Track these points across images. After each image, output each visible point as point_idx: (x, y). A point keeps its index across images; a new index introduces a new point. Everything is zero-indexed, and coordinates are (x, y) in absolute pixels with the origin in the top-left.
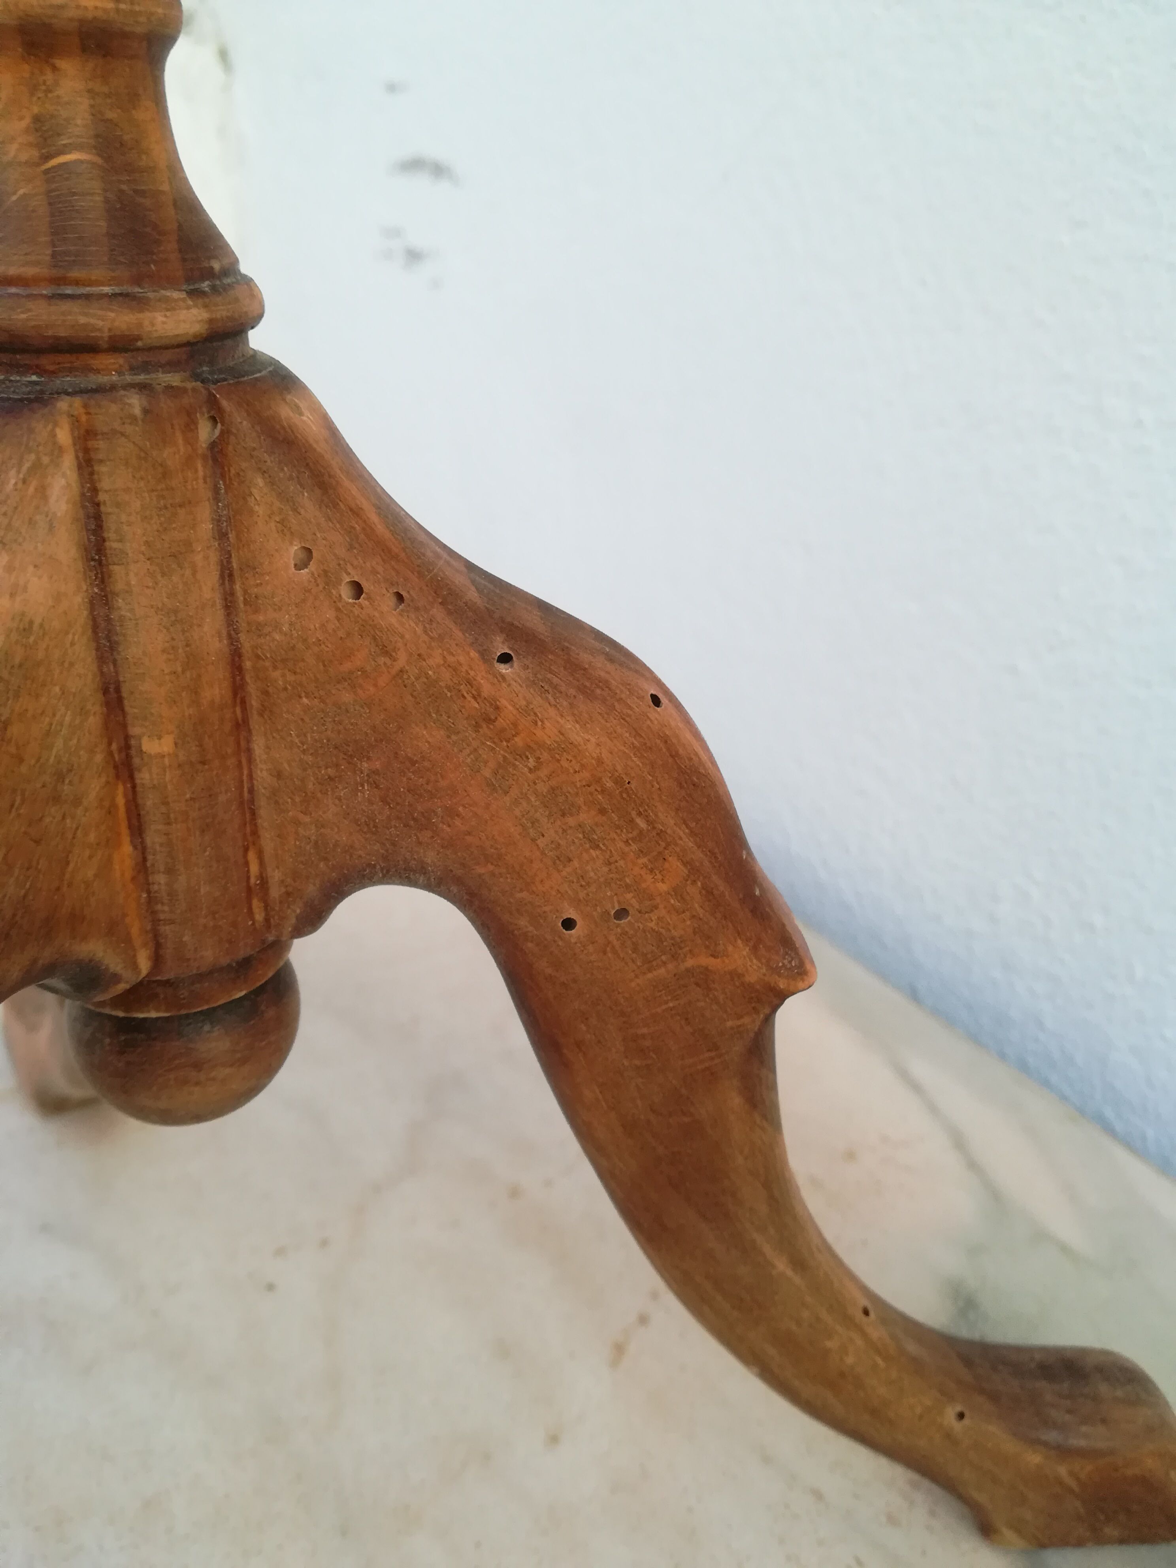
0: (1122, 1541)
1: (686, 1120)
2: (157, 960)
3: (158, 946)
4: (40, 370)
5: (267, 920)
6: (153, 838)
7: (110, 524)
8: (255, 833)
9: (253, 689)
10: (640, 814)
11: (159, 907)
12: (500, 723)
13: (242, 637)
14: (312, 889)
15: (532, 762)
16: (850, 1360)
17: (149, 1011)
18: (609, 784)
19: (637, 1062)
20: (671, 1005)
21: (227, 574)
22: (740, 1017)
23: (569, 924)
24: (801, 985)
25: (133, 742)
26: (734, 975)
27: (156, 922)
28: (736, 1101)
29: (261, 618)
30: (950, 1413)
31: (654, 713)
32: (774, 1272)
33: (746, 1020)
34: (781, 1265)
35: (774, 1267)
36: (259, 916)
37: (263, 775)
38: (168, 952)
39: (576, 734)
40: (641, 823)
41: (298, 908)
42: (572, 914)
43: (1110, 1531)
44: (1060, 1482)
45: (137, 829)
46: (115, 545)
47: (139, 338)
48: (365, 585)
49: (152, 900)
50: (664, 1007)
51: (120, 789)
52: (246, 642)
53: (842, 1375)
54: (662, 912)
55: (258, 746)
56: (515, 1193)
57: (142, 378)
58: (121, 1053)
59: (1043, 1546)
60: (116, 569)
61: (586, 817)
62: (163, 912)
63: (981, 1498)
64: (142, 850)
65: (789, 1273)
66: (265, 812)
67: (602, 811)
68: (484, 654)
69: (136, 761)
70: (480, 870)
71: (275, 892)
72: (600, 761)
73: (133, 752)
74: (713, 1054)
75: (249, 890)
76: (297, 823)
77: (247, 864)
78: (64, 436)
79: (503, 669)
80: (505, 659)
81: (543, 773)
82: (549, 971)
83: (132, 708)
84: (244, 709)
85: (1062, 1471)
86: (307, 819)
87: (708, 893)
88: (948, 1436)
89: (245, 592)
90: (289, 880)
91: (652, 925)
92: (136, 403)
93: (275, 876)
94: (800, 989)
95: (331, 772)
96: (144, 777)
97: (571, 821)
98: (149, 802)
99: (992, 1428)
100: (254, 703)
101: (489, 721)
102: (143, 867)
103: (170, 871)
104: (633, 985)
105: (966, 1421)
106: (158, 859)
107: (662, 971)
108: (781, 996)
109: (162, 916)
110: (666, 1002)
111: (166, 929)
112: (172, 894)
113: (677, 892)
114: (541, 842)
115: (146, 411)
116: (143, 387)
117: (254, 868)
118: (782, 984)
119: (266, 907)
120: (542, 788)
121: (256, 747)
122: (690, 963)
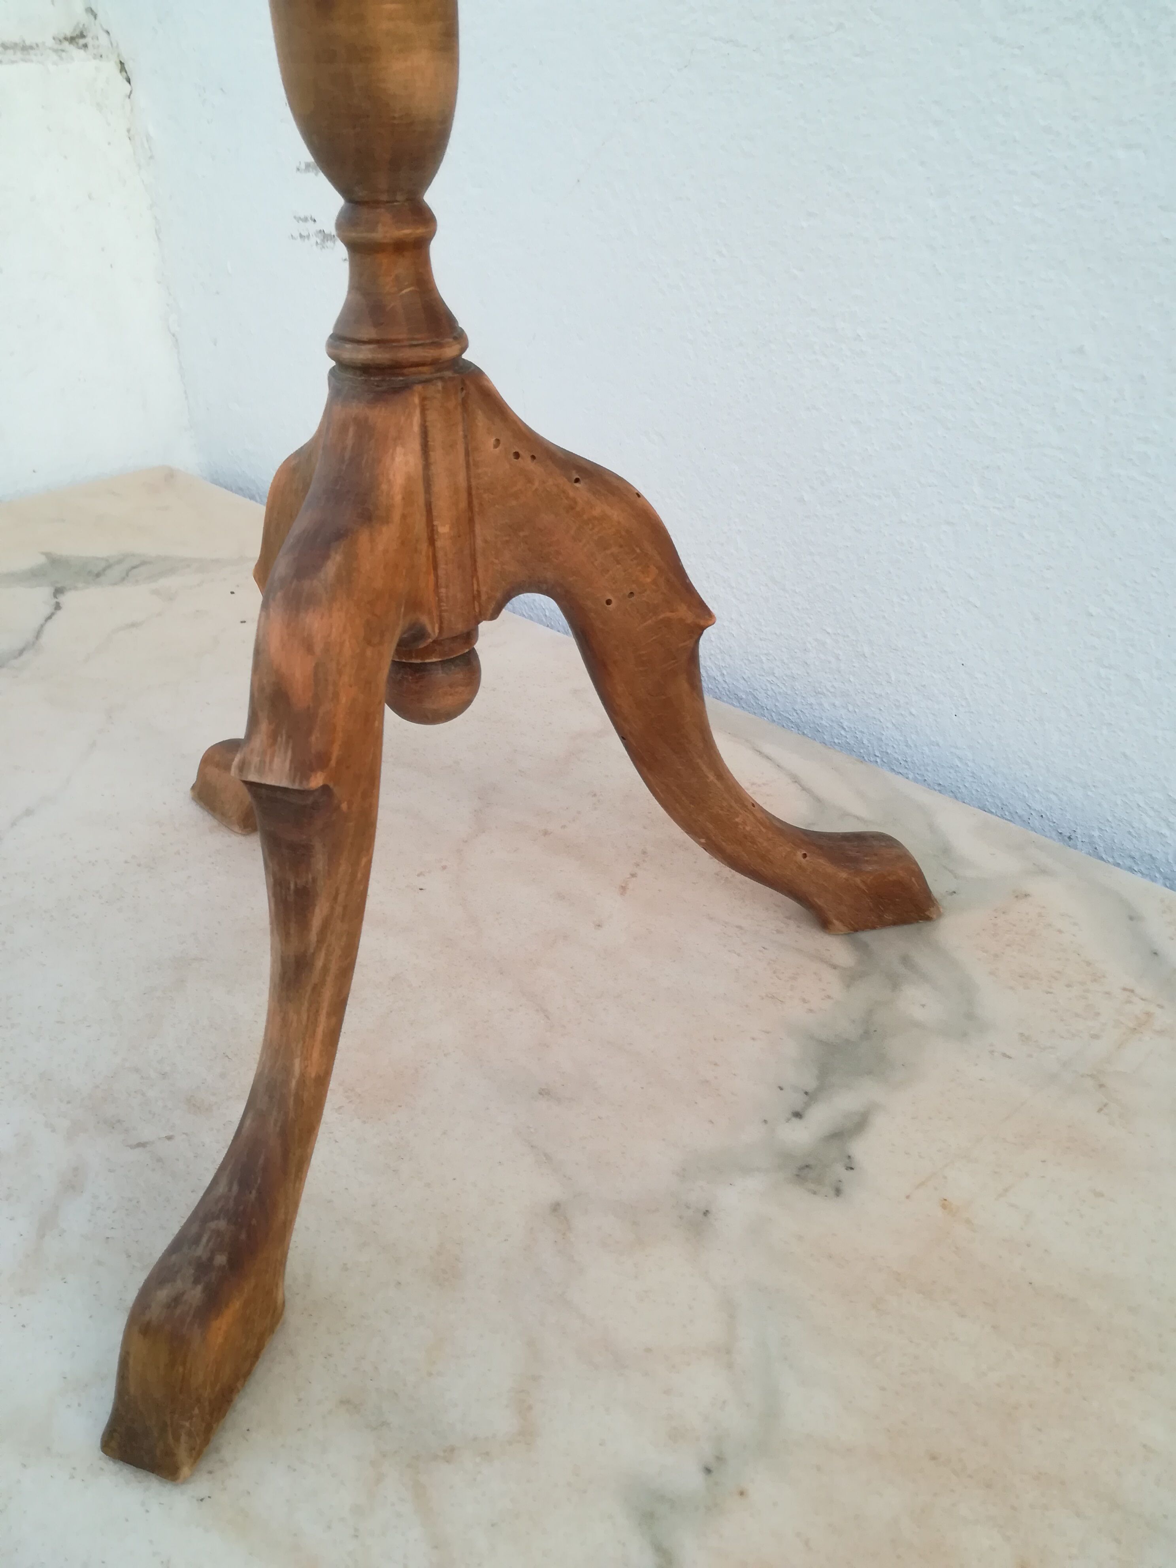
0: (895, 923)
1: (664, 697)
2: (441, 629)
3: (441, 623)
4: (403, 375)
5: (480, 612)
6: (441, 572)
7: (430, 435)
8: (476, 570)
9: (476, 502)
10: (637, 546)
11: (442, 604)
12: (578, 509)
13: (472, 480)
14: (499, 595)
15: (591, 526)
16: (748, 828)
17: (432, 659)
18: (623, 533)
19: (641, 669)
20: (654, 638)
21: (467, 454)
22: (684, 641)
23: (609, 602)
24: (710, 623)
25: (435, 528)
26: (681, 620)
27: (441, 611)
28: (685, 686)
29: (480, 471)
30: (800, 854)
31: (639, 500)
32: (709, 781)
33: (687, 643)
34: (711, 777)
35: (708, 777)
36: (477, 610)
37: (479, 543)
38: (445, 625)
39: (609, 511)
40: (638, 551)
41: (493, 605)
42: (610, 597)
43: (888, 917)
44: (858, 888)
45: (435, 568)
46: (432, 444)
47: (440, 359)
48: (520, 452)
49: (440, 600)
50: (652, 639)
51: (431, 550)
52: (474, 483)
53: (745, 837)
54: (648, 592)
55: (478, 528)
56: (546, 833)
57: (438, 375)
58: (417, 682)
59: (856, 930)
60: (431, 453)
61: (615, 550)
62: (444, 606)
63: (819, 902)
64: (437, 577)
65: (716, 781)
66: (480, 561)
67: (621, 546)
68: (569, 479)
69: (436, 537)
70: (571, 579)
71: (484, 597)
72: (619, 523)
73: (435, 532)
74: (674, 661)
75: (474, 597)
76: (493, 563)
77: (473, 584)
78: (416, 400)
79: (577, 485)
80: (577, 480)
81: (596, 530)
82: (601, 626)
83: (435, 513)
84: (472, 512)
85: (858, 880)
86: (496, 561)
87: (668, 581)
88: (800, 867)
89: (474, 460)
90: (490, 592)
91: (644, 599)
92: (440, 385)
93: (484, 589)
94: (710, 624)
95: (507, 538)
96: (439, 544)
97: (608, 552)
98: (440, 554)
99: (821, 861)
100: (476, 509)
101: (573, 508)
102: (437, 586)
103: (447, 587)
104: (638, 630)
105: (807, 858)
106: (442, 581)
107: (650, 622)
108: (703, 628)
109: (443, 608)
110: (652, 637)
111: (445, 614)
112: (447, 597)
113: (654, 582)
114: (596, 563)
115: (443, 388)
116: (441, 378)
117: (475, 587)
118: (702, 623)
119: (480, 605)
120: (596, 538)
121: (476, 530)
122: (662, 616)
